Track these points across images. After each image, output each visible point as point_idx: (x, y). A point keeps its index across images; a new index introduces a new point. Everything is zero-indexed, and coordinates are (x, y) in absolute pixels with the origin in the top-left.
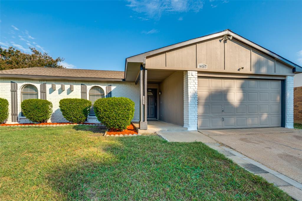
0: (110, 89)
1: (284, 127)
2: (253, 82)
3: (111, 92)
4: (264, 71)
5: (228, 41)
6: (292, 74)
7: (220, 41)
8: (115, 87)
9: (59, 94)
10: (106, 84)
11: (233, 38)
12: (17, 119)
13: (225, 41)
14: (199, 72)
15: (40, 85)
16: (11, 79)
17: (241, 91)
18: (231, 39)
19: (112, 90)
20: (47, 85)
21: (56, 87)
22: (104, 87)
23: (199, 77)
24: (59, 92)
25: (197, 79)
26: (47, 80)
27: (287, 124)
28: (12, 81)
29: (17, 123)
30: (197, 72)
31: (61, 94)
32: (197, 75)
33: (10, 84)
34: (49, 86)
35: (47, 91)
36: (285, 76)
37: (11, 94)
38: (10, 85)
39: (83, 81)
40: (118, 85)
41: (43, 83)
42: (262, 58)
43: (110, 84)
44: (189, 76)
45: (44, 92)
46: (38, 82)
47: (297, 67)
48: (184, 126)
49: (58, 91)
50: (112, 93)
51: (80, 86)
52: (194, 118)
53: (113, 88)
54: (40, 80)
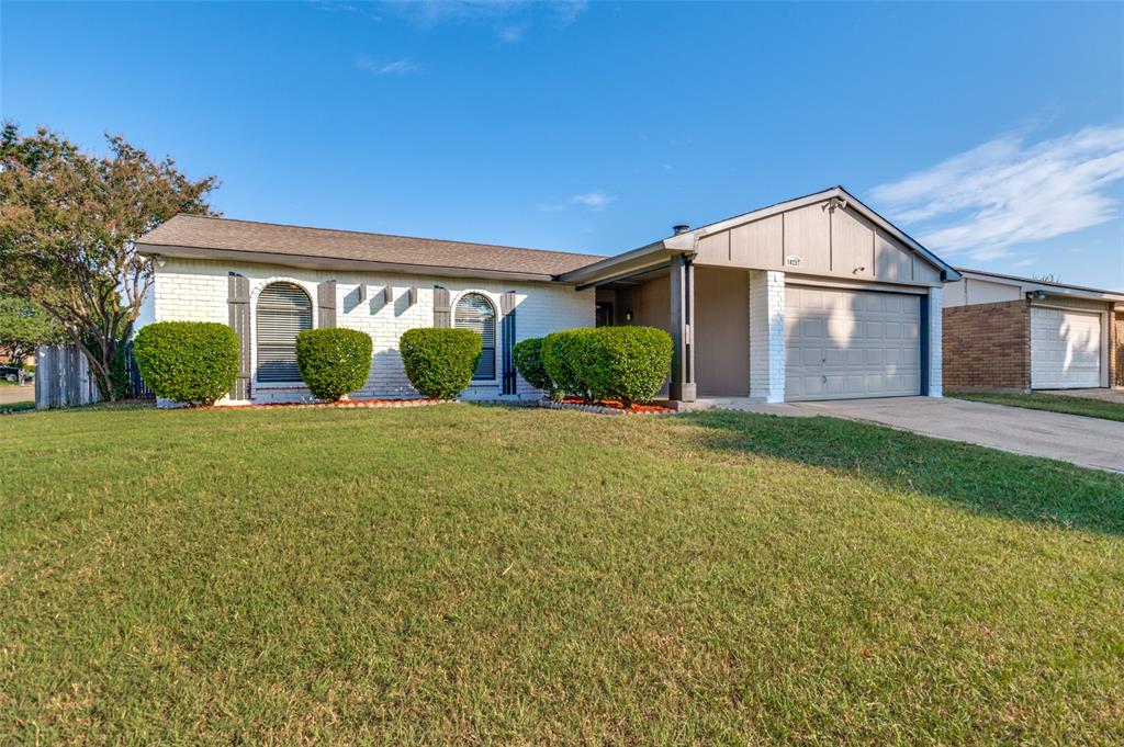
0: (512, 301)
1: (927, 395)
2: (872, 298)
3: (514, 311)
4: (892, 275)
5: (837, 209)
6: (940, 284)
7: (824, 208)
8: (525, 297)
9: (372, 313)
10: (501, 288)
11: (848, 205)
12: (249, 391)
13: (832, 210)
14: (788, 274)
15: (318, 287)
16: (230, 266)
17: (852, 318)
18: (844, 206)
19: (517, 304)
20: (337, 286)
21: (368, 292)
22: (496, 297)
23: (788, 285)
24: (371, 308)
25: (783, 289)
26: (337, 272)
27: (931, 388)
28: (233, 271)
29: (245, 402)
30: (783, 274)
31: (376, 315)
32: (783, 279)
33: (226, 278)
34: (343, 290)
35: (338, 305)
36: (927, 288)
37: (227, 310)
38: (227, 284)
39: (441, 278)
40: (531, 290)
41: (327, 278)
42: (890, 247)
43: (511, 289)
44: (769, 284)
45: (328, 307)
46: (313, 276)
47: (948, 270)
48: (752, 395)
49: (368, 306)
50: (517, 313)
51: (432, 291)
52: (778, 376)
53: (519, 298)
54: (317, 271)
